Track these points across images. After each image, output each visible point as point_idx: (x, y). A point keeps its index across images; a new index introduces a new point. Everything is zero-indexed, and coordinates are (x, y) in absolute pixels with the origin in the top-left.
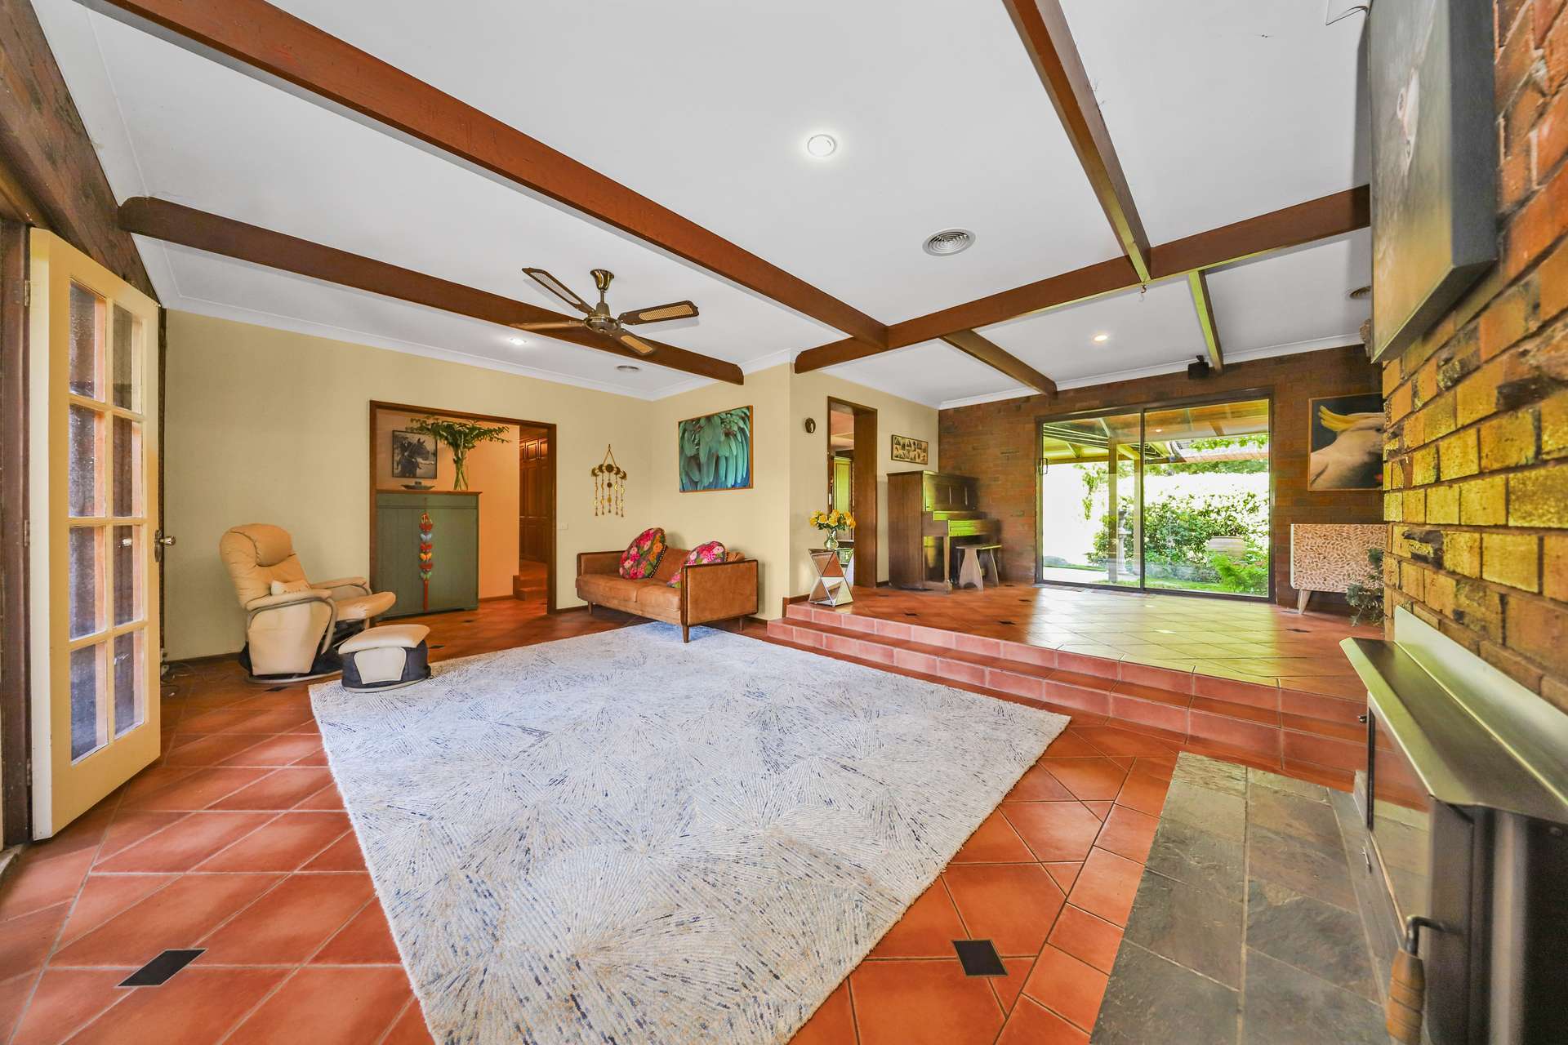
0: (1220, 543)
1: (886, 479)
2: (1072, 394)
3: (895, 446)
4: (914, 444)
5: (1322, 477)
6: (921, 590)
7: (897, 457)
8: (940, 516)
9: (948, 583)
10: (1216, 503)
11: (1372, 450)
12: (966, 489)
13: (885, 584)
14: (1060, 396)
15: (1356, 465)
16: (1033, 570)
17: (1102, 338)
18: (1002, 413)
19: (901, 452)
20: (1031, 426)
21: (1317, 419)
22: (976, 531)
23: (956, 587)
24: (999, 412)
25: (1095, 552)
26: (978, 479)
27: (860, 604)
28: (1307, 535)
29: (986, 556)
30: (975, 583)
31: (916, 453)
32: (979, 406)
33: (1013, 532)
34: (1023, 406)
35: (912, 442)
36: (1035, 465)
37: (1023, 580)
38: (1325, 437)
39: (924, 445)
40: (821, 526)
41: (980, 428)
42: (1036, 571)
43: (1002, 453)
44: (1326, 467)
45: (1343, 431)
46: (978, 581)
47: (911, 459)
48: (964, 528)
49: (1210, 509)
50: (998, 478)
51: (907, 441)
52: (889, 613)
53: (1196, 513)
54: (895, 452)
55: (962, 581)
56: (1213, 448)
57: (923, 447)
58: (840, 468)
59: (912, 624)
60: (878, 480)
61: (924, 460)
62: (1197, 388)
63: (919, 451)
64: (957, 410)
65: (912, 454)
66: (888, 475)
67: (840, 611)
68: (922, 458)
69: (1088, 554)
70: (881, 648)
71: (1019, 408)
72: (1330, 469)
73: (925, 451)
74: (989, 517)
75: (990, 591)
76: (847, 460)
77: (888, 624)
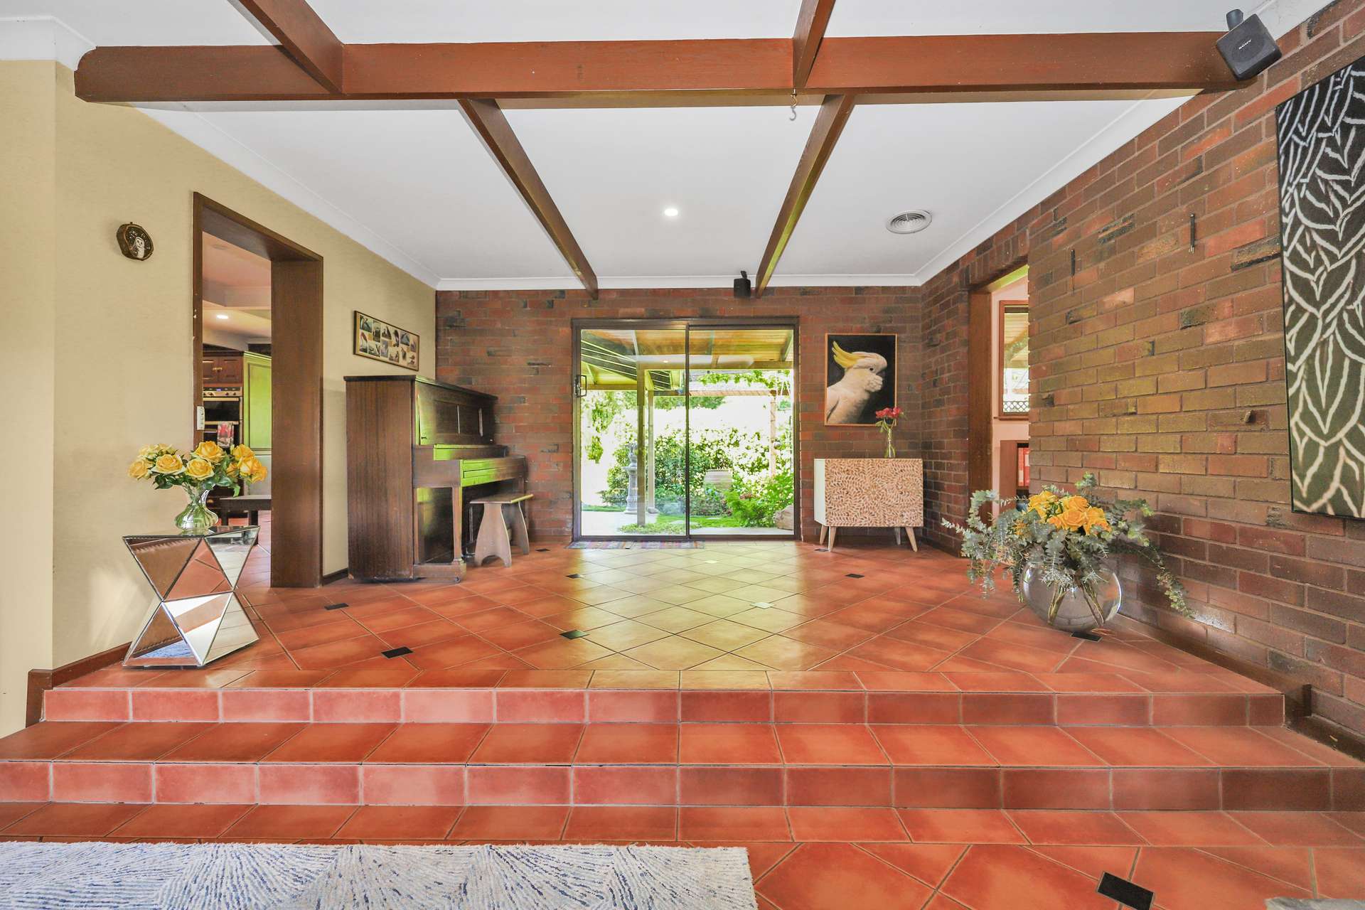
0: (715, 476)
1: (343, 387)
2: (614, 296)
3: (360, 331)
4: (396, 334)
5: (835, 411)
6: (410, 581)
7: (365, 350)
8: (442, 453)
9: (459, 562)
10: (711, 438)
11: (868, 388)
12: (480, 412)
13: (341, 575)
14: (601, 296)
15: (858, 401)
16: (570, 525)
17: (671, 212)
18: (528, 309)
19: (372, 344)
20: (566, 330)
21: (831, 354)
22: (496, 475)
23: (471, 564)
24: (526, 306)
25: (609, 489)
26: (497, 398)
27: (276, 643)
28: (834, 470)
29: (512, 510)
30: (500, 556)
31: (399, 349)
32: (495, 293)
33: (543, 474)
34: (556, 301)
35: (392, 330)
36: (572, 384)
37: (559, 538)
38: (836, 373)
39: (412, 339)
40: (162, 481)
41: (499, 325)
42: (573, 525)
43: (529, 364)
44: (838, 403)
45: (849, 368)
46: (504, 550)
47: (391, 359)
48: (479, 471)
49: (706, 443)
50: (524, 398)
51: (383, 328)
52: (347, 659)
53: (695, 447)
54: (360, 342)
55: (480, 554)
56: (715, 382)
57: (411, 342)
58: (256, 371)
59: (400, 685)
60: (326, 386)
61: (413, 362)
62: (736, 308)
63: (405, 347)
64: (464, 295)
65: (392, 351)
66: (348, 379)
67: (215, 682)
68: (409, 360)
69: (602, 492)
70: (325, 771)
71: (551, 304)
72: (840, 406)
73: (414, 348)
74: (511, 452)
75: (522, 565)
76: (267, 361)
77: (342, 696)
